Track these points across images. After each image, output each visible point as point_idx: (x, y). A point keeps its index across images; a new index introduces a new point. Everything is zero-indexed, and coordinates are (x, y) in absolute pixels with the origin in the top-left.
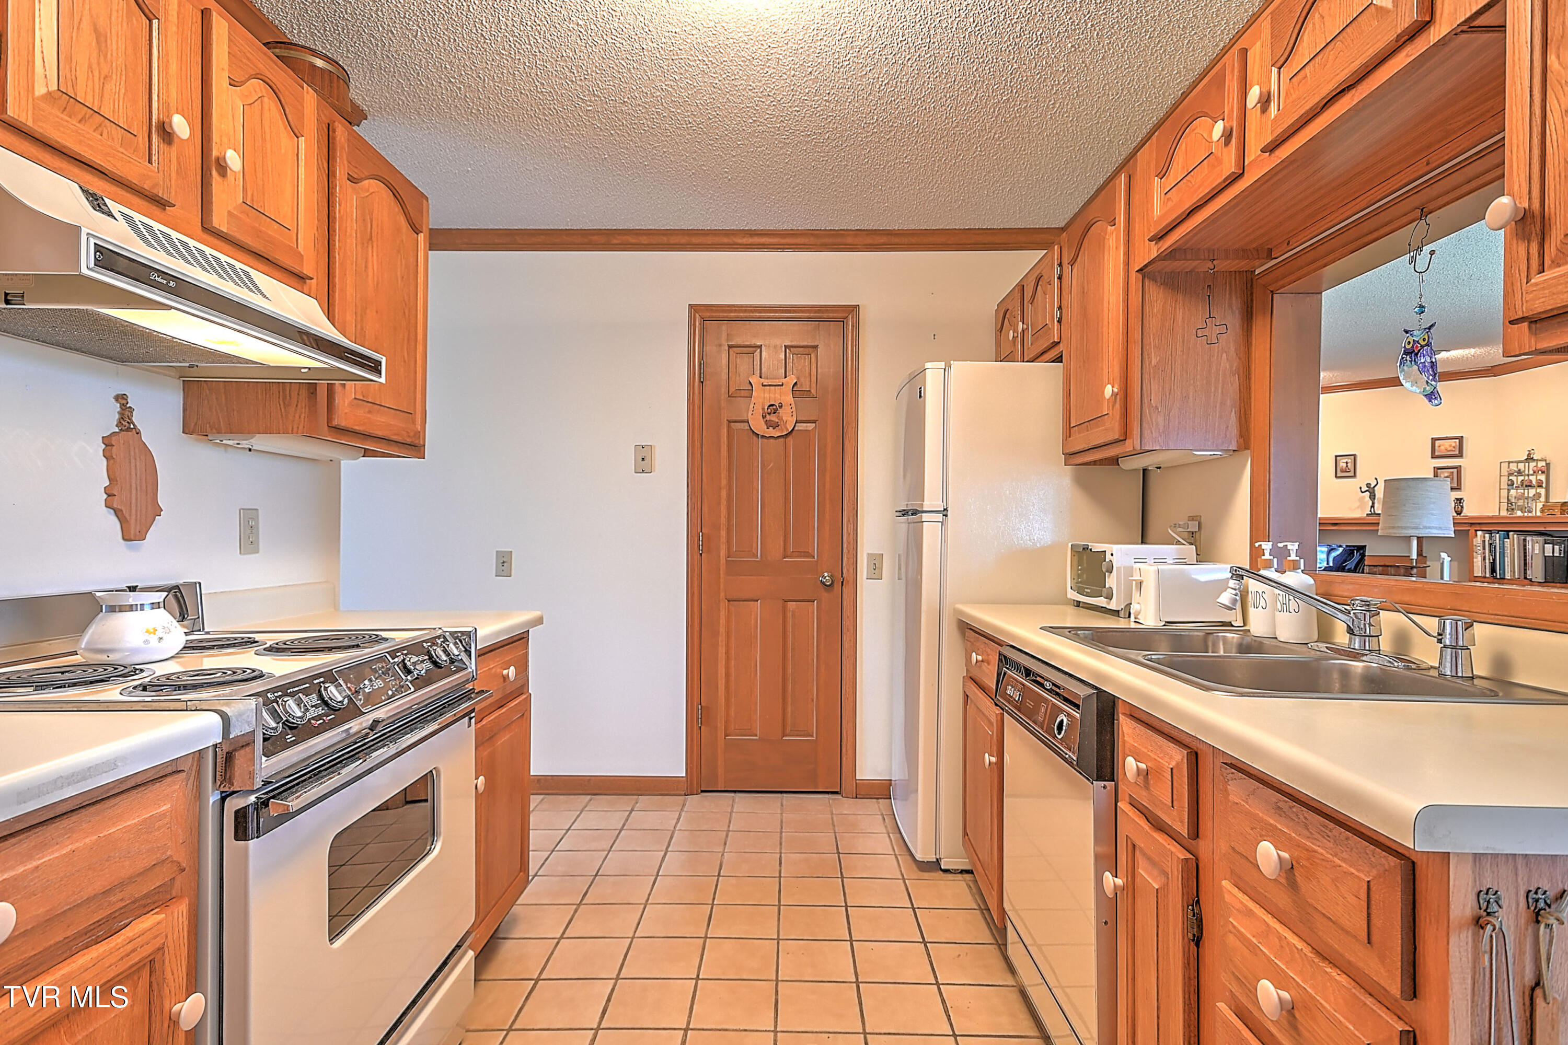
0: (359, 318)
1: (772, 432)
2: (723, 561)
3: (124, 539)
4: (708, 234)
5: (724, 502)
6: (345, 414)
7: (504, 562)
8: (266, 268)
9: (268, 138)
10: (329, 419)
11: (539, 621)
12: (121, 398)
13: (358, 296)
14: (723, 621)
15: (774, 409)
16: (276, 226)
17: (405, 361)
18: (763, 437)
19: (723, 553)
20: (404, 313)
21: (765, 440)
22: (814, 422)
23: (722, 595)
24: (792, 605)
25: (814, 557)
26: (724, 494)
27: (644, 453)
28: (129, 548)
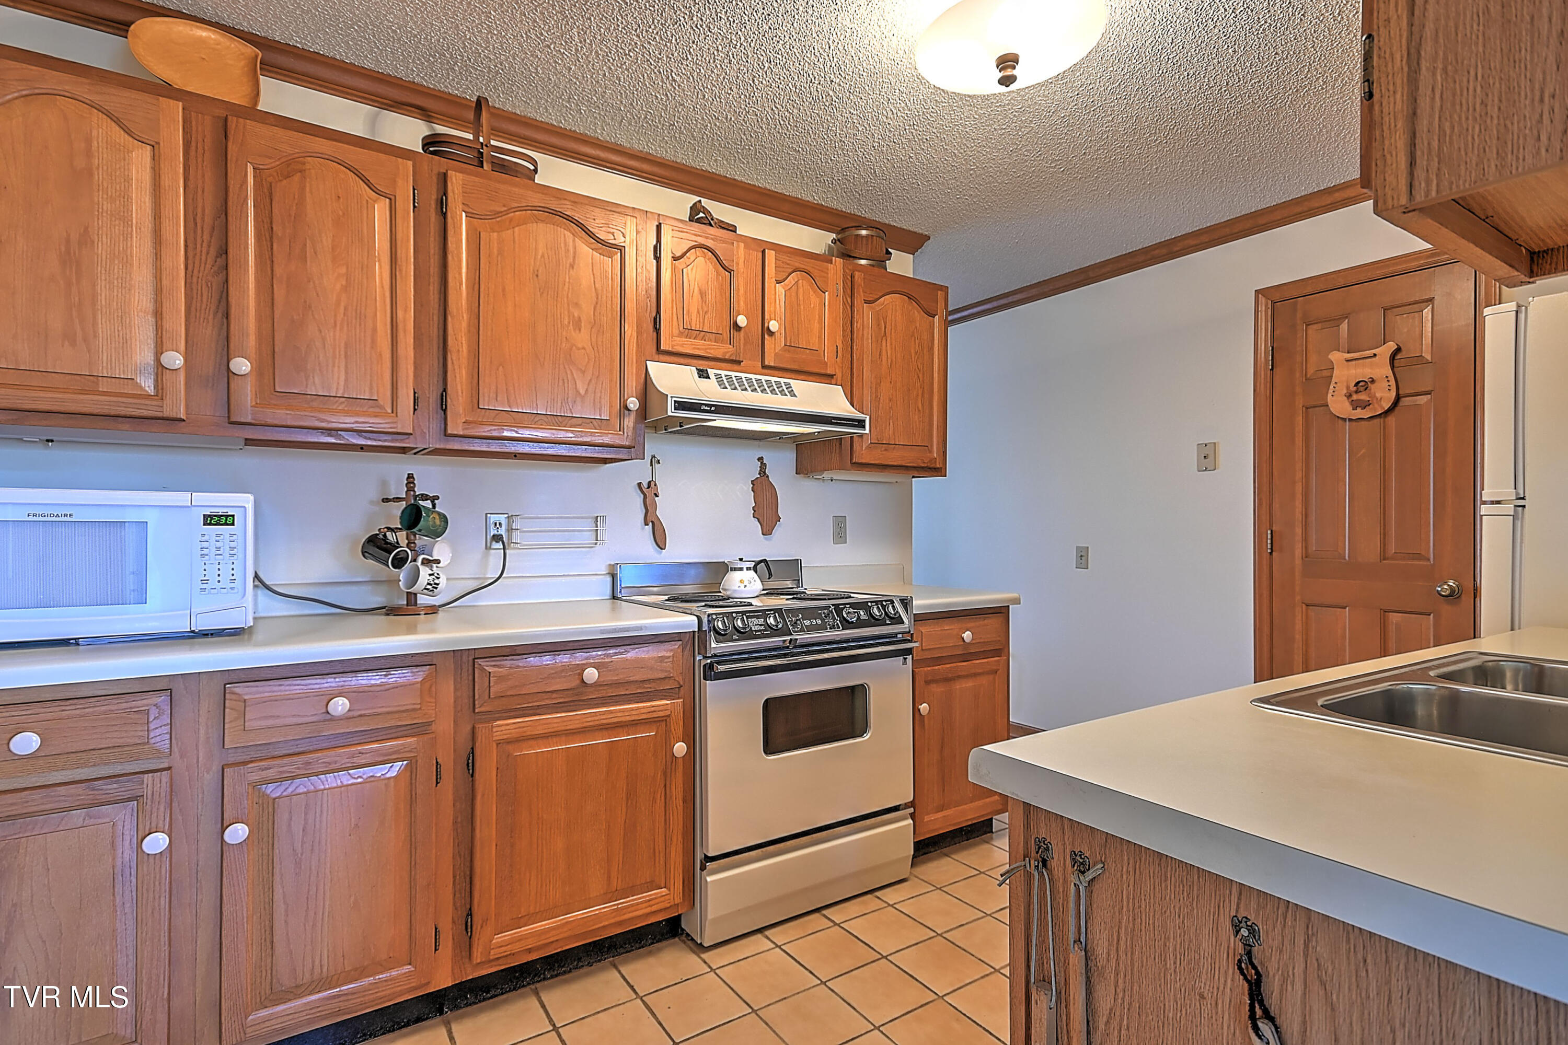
0: (874, 390)
1: (1360, 413)
2: (1298, 561)
3: (763, 534)
4: (1277, 210)
5: (1299, 496)
6: (863, 454)
7: (1081, 556)
8: (803, 377)
9: (801, 302)
10: (851, 459)
11: (1017, 601)
12: (761, 459)
13: (873, 375)
14: (1299, 626)
15: (1362, 386)
16: (808, 351)
17: (919, 411)
18: (1350, 420)
19: (1298, 552)
20: (919, 377)
21: (1354, 424)
22: (1429, 393)
23: (1298, 598)
24: (1394, 618)
25: (1429, 560)
26: (1299, 488)
27: (1206, 451)
28: (766, 539)
